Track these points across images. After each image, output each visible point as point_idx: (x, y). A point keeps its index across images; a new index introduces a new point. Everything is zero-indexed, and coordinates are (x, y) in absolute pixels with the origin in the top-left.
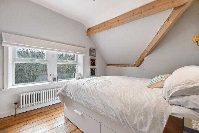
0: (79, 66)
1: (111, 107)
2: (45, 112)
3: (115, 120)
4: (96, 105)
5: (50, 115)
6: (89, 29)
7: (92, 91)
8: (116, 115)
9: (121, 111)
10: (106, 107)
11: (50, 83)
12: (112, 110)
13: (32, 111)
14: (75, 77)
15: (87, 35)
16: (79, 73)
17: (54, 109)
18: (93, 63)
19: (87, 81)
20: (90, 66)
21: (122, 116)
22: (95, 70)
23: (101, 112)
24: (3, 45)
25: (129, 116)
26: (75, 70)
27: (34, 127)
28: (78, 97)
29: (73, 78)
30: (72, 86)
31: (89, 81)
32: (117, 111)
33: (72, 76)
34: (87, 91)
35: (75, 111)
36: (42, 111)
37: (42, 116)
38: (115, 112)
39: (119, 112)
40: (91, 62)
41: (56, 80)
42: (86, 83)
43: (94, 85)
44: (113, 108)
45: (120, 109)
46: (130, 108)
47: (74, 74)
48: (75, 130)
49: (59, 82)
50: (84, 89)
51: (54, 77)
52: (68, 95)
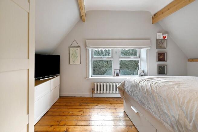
0: (142, 63)
1: (166, 113)
2: (109, 101)
3: (171, 129)
4: (150, 106)
5: (113, 105)
6: (155, 15)
7: (147, 90)
8: (171, 123)
9: (178, 121)
10: (160, 111)
11: (114, 77)
12: (167, 117)
13: (101, 98)
14: (137, 75)
15: (153, 23)
16: (142, 69)
17: (116, 101)
18: (161, 57)
19: (145, 79)
20: (157, 61)
21: (179, 127)
22: (166, 66)
23: (154, 114)
24: (87, 48)
25: (190, 130)
26: (138, 66)
27: (101, 110)
28: (133, 94)
29: (135, 75)
30: (130, 82)
31: (147, 80)
32: (173, 119)
33: (134, 73)
34: (142, 89)
35: (132, 107)
36: (108, 100)
37: (107, 103)
38: (170, 120)
39: (176, 121)
40: (159, 57)
41: (118, 75)
42: (143, 81)
43: (151, 85)
44: (169, 114)
45: (177, 118)
46: (194, 121)
47: (136, 70)
48: (131, 126)
49: (121, 77)
50: (140, 86)
51: (117, 72)
52: (126, 91)
